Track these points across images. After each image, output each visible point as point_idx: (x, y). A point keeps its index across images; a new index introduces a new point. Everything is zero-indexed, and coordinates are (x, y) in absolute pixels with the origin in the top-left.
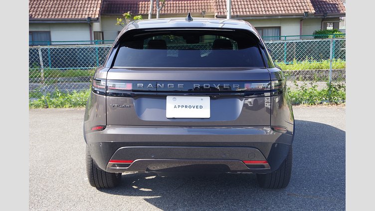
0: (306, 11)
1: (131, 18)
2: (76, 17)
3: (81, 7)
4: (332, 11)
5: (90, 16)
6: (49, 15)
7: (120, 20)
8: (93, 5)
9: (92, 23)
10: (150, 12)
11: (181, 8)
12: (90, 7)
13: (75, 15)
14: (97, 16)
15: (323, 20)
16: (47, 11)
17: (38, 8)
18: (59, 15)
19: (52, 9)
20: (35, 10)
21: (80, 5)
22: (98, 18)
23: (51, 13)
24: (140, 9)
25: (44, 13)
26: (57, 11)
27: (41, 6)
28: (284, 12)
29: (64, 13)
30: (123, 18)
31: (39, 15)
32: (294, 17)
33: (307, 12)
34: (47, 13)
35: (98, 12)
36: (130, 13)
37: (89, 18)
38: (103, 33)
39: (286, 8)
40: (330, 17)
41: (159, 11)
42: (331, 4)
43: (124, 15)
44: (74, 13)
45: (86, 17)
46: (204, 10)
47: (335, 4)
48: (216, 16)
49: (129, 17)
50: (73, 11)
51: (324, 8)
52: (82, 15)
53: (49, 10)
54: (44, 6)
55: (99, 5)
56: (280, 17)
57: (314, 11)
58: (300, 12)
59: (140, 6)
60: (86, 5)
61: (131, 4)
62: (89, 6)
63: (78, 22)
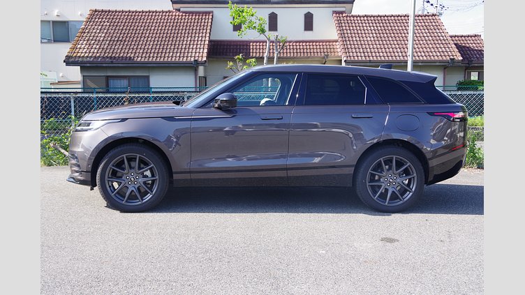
0: (452, 57)
1: (244, 60)
2: (181, 60)
3: (185, 49)
4: (477, 57)
5: (196, 58)
6: (149, 57)
7: (231, 63)
8: (199, 46)
9: (198, 67)
10: (265, 55)
11: (299, 51)
12: (196, 48)
13: (180, 57)
14: (205, 59)
15: (467, 68)
16: (147, 53)
17: (137, 49)
18: (161, 57)
19: (153, 51)
20: (134, 51)
21: (184, 46)
22: (205, 61)
23: (152, 55)
24: (251, 51)
25: (144, 55)
26: (158, 53)
27: (140, 46)
28: (425, 58)
29: (167, 55)
30: (234, 61)
31: (138, 57)
32: (437, 64)
33: (454, 59)
34: (148, 55)
35: (205, 55)
36: (242, 56)
37: (195, 61)
38: (206, 78)
39: (427, 54)
40: (476, 65)
41: (277, 54)
42: (476, 50)
43: (236, 57)
44: (178, 55)
45: (192, 59)
46: (326, 54)
47: (480, 51)
48: (345, 61)
49: (241, 60)
50: (177, 53)
51: (468, 54)
52: (187, 57)
53: (149, 51)
54: (143, 47)
55: (206, 46)
56: (420, 64)
57: (461, 58)
58: (444, 58)
59: (251, 47)
60: (191, 46)
61: (240, 45)
62: (195, 46)
63: (182, 65)
